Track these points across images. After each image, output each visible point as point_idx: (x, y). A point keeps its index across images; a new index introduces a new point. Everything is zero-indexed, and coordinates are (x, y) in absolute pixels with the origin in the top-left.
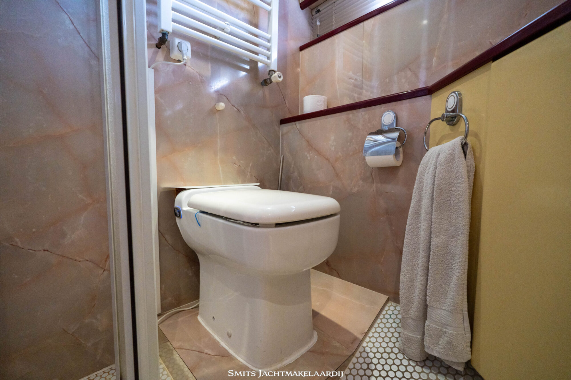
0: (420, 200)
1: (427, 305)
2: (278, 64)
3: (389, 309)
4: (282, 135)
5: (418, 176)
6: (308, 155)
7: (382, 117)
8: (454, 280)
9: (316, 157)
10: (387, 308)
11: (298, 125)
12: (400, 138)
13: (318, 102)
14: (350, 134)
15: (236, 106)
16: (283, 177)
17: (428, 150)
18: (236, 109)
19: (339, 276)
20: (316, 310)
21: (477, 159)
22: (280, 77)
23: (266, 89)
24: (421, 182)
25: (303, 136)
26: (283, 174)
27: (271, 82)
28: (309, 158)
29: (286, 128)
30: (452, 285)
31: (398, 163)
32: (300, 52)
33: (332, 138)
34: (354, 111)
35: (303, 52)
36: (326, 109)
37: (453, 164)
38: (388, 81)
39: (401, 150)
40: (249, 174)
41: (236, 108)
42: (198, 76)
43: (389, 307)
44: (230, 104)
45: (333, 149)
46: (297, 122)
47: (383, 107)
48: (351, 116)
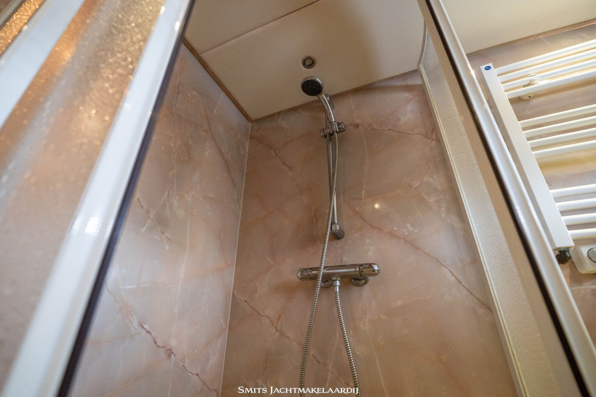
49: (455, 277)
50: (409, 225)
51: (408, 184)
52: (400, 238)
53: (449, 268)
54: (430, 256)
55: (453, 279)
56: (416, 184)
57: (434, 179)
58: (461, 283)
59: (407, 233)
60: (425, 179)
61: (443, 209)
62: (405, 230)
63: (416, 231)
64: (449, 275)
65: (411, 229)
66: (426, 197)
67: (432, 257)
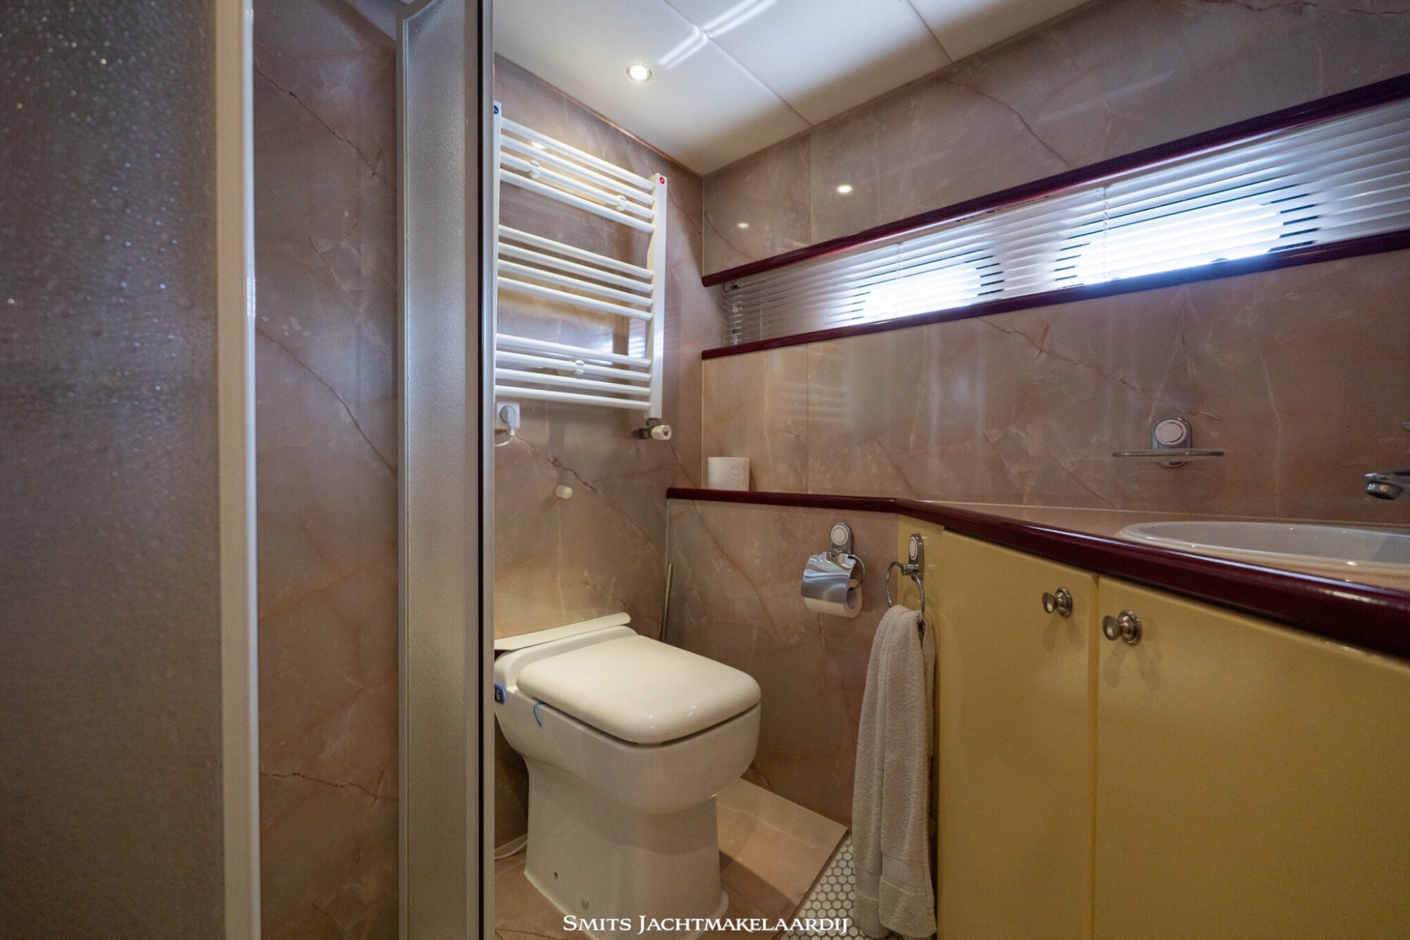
0: (875, 688)
1: (882, 854)
2: (663, 409)
3: (847, 851)
4: (671, 518)
5: (873, 649)
6: (716, 564)
7: (831, 531)
8: (911, 820)
9: (730, 570)
10: (843, 849)
11: (699, 506)
12: (856, 571)
13: (733, 468)
14: (784, 545)
15: (590, 483)
16: (673, 594)
17: (890, 606)
18: (590, 489)
19: (770, 787)
20: (726, 851)
21: (936, 647)
22: (666, 434)
23: (642, 443)
24: (877, 660)
25: (707, 529)
26: (672, 590)
27: (650, 436)
28: (718, 570)
29: (678, 506)
30: (910, 825)
31: (852, 614)
32: (703, 362)
33: (757, 544)
34: (791, 509)
35: (708, 362)
36: (746, 492)
37: (907, 651)
38: (847, 452)
39: (859, 590)
40: (611, 597)
41: (589, 486)
42: (529, 446)
43: (848, 846)
44: (579, 481)
45: (757, 562)
46: (696, 502)
47: (832, 514)
48: (785, 514)
49: (352, 417)
50: (295, 319)
51: (310, 240)
52: (273, 340)
53: (346, 404)
54: (321, 380)
55: (349, 420)
56: (324, 246)
57: (360, 253)
58: (358, 426)
59: (287, 334)
60: (345, 244)
61: (361, 310)
62: (285, 327)
63: (306, 334)
64: (344, 413)
65: (298, 328)
66: (337, 279)
67: (324, 383)
